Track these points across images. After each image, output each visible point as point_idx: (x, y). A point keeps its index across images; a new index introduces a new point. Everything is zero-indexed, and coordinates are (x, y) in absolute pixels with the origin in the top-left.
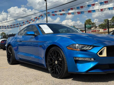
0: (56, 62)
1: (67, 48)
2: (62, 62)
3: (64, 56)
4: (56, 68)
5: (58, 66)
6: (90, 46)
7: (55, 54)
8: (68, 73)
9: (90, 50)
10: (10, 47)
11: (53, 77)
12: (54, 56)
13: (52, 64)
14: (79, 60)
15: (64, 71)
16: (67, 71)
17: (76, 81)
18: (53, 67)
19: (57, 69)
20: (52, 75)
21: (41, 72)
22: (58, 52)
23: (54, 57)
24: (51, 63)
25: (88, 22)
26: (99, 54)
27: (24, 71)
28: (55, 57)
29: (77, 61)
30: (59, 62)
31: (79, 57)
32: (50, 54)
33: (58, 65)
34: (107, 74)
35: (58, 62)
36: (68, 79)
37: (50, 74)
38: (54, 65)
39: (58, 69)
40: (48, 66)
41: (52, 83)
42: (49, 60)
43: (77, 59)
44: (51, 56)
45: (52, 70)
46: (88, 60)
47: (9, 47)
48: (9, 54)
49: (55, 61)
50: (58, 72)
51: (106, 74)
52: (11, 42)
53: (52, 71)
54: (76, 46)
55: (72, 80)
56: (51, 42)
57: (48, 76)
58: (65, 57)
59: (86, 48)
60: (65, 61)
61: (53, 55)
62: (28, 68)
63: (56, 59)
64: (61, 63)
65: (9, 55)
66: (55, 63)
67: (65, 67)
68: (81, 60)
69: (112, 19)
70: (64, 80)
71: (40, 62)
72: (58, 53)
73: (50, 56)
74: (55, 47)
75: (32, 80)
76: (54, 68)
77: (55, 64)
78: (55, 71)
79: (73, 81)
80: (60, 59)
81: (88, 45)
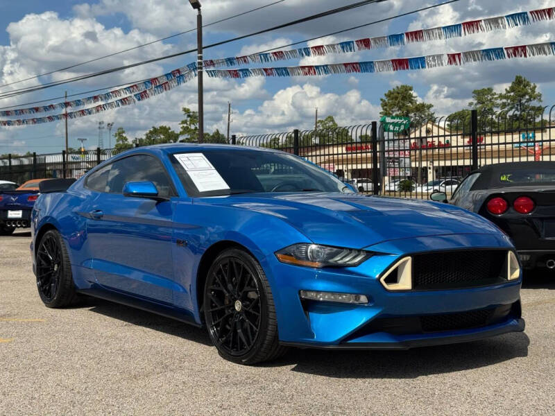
0: (238, 306)
1: (279, 255)
2: (260, 305)
3: (265, 284)
4: (239, 326)
5: (243, 321)
6: (357, 253)
7: (232, 275)
8: (278, 345)
9: (355, 265)
10: (50, 234)
11: (224, 358)
12: (232, 283)
13: (221, 313)
14: (318, 302)
15: (264, 340)
16: (276, 337)
17: (306, 375)
18: (226, 321)
19: (239, 331)
20: (220, 353)
21: (180, 340)
22: (244, 268)
23: (230, 286)
24: (219, 308)
25: (396, 98)
26: (385, 280)
27: (114, 337)
28: (234, 286)
29: (310, 305)
30: (248, 306)
31: (318, 292)
32: (214, 273)
33: (243, 316)
34: (411, 349)
35: (244, 306)
36: (279, 369)
37: (213, 348)
38: (231, 316)
39: (245, 331)
40: (206, 318)
41: (220, 381)
42: (213, 296)
43: (311, 295)
44: (218, 280)
45: (223, 332)
46: (347, 301)
47: (48, 237)
48: (43, 262)
49: (235, 300)
50: (244, 340)
51: (407, 348)
52: (55, 215)
53: (221, 337)
54: (309, 251)
55: (293, 370)
56: (223, 229)
57: (205, 356)
58: (268, 290)
59: (342, 259)
60: (270, 302)
61: (226, 278)
62: (125, 323)
63: (239, 295)
64: (256, 308)
65: (46, 270)
66: (235, 309)
67: (267, 324)
68: (323, 302)
69: (512, 89)
70: (263, 369)
71: (176, 303)
72: (246, 272)
73: (214, 283)
74: (236, 250)
75: (149, 368)
76: (230, 326)
77: (234, 314)
78: (231, 339)
79: (295, 372)
80: (252, 295)
81: (351, 250)
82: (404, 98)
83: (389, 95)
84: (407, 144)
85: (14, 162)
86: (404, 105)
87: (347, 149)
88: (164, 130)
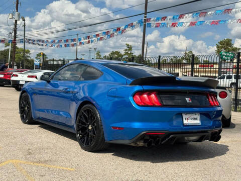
25: (224, 44)
82: (227, 44)
83: (220, 43)
84: (232, 66)
85: (55, 63)
86: (227, 47)
87: (199, 66)
88: (117, 53)
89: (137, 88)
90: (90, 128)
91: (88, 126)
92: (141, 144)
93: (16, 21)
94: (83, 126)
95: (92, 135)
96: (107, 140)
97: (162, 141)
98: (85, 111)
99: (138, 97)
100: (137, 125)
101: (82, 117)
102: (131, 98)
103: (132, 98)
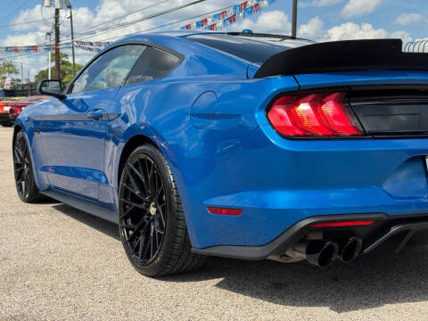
89: (279, 83)
90: (153, 210)
91: (148, 207)
92: (298, 255)
93: (57, 11)
94: (134, 205)
95: (157, 231)
96: (196, 245)
97: (365, 245)
98: (136, 165)
99: (281, 111)
100: (282, 199)
101: (132, 180)
102: (260, 116)
103: (263, 114)
